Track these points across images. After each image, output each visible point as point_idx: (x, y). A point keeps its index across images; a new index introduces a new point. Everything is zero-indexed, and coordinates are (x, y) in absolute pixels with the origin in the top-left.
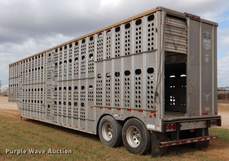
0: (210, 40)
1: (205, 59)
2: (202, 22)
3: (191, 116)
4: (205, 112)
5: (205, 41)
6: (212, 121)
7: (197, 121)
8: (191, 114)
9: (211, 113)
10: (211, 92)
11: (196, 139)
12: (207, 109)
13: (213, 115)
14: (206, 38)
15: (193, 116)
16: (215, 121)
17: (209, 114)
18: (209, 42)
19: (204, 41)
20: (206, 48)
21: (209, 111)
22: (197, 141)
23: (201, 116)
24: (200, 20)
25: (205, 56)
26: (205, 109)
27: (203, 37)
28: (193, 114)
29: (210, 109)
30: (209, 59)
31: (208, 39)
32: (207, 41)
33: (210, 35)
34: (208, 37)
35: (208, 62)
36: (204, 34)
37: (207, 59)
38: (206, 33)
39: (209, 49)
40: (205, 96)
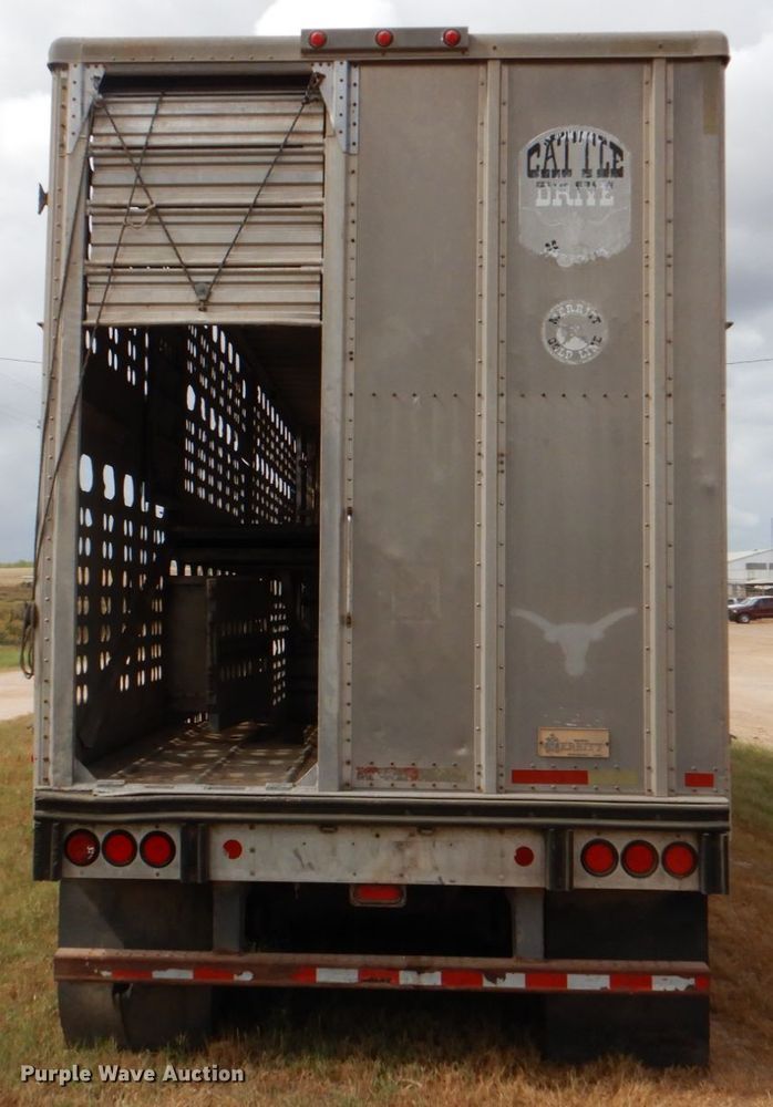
0: (624, 184)
1: (554, 343)
2: (511, 62)
3: (371, 787)
4: (544, 766)
5: (546, 199)
6: (620, 842)
8: (367, 772)
11: (420, 970)
12: (573, 739)
13: (655, 792)
14: (559, 180)
15: (393, 788)
16: (659, 844)
18: (607, 202)
19: (540, 202)
20: (565, 258)
21: (605, 752)
22: (433, 980)
23: (483, 788)
24: (473, 54)
25: (554, 321)
26: (544, 735)
27: (522, 177)
28: (395, 769)
29: (610, 737)
30: (596, 340)
31: (594, 178)
32: (573, 196)
33: (613, 146)
34: (594, 165)
35: (590, 359)
36: (543, 149)
37: (568, 339)
38: (571, 136)
39: (601, 259)
40: (552, 633)
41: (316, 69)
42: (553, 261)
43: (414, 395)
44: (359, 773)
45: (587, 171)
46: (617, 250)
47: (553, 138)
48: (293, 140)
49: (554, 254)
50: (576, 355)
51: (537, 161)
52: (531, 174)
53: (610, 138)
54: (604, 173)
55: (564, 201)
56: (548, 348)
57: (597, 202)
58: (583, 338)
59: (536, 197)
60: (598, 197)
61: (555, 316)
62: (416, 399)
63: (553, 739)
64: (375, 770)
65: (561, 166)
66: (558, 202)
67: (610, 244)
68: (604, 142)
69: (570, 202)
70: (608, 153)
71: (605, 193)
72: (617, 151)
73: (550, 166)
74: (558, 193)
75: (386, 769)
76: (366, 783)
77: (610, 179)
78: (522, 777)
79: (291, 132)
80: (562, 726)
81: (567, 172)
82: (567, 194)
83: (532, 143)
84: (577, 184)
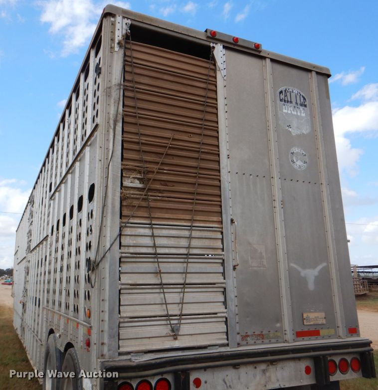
0: (307, 109)
2: (272, 60)
3: (247, 344)
4: (306, 329)
5: (287, 110)
6: (337, 360)
7: (272, 362)
8: (245, 337)
9: (332, 332)
10: (325, 257)
12: (315, 317)
14: (289, 104)
15: (255, 344)
16: (349, 359)
17: (322, 332)
18: (303, 115)
19: (284, 111)
20: (294, 132)
21: (324, 322)
23: (290, 341)
24: (262, 54)
25: (292, 153)
26: (305, 316)
27: (278, 101)
28: (255, 335)
29: (325, 314)
30: (305, 162)
31: (299, 106)
32: (294, 111)
33: (303, 97)
34: (299, 102)
35: (304, 169)
36: (284, 92)
37: (297, 161)
38: (291, 91)
39: (303, 134)
40: (303, 273)
41: (212, 45)
42: (290, 132)
43: (251, 175)
44: (242, 338)
45: (296, 103)
46: (308, 131)
47: (286, 89)
49: (290, 129)
50: (300, 167)
51: (282, 96)
52: (281, 100)
53: (302, 94)
54: (301, 105)
55: (291, 112)
56: (292, 163)
57: (301, 114)
58: (301, 161)
59: (283, 109)
60: (301, 112)
61: (292, 152)
62: (251, 177)
63: (308, 317)
64: (247, 336)
65: (289, 100)
66: (289, 112)
67: (306, 130)
68: (300, 95)
69: (293, 112)
70: (302, 99)
71: (302, 112)
72: (304, 99)
73: (286, 99)
74: (289, 109)
75: (252, 335)
76: (245, 342)
77: (303, 107)
78: (300, 334)
80: (310, 312)
81: (291, 102)
82: (292, 109)
83: (280, 90)
84: (295, 107)
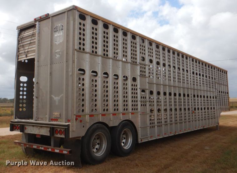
0: (63, 31)
1: (56, 56)
2: (53, 17)
3: (38, 121)
4: (54, 118)
6: (59, 130)
10: (63, 93)
11: (42, 147)
12: (56, 114)
13: (64, 122)
15: (40, 121)
17: (59, 120)
21: (59, 116)
22: (43, 149)
25: (56, 53)
28: (41, 118)
29: (60, 114)
30: (60, 55)
33: (62, 26)
36: (56, 28)
40: (55, 98)
41: (36, 23)
42: (56, 44)
44: (37, 119)
46: (62, 41)
47: (57, 26)
48: (34, 33)
49: (56, 43)
50: (58, 57)
51: (55, 30)
52: (54, 32)
53: (62, 24)
54: (61, 30)
59: (55, 35)
60: (61, 33)
63: (54, 114)
64: (39, 118)
78: (52, 120)
79: (33, 33)
80: (55, 112)
81: (58, 30)
82: (58, 34)
